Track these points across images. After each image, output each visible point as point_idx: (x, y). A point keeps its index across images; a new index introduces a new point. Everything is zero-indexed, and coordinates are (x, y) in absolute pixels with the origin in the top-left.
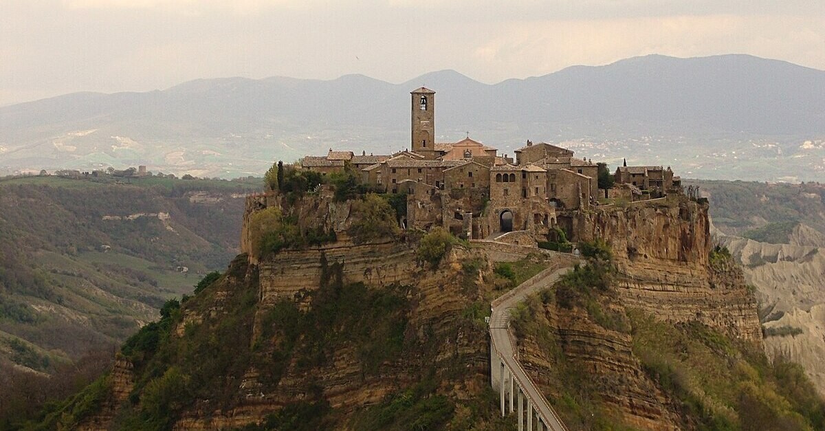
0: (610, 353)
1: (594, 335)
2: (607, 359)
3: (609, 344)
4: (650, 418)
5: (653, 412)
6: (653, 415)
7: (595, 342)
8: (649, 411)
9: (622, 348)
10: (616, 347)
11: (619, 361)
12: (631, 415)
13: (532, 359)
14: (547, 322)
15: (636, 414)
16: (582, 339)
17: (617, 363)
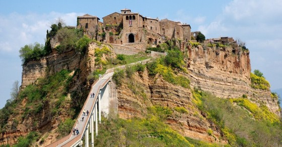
0: (176, 98)
1: (167, 88)
2: (175, 101)
3: (176, 93)
4: (200, 132)
5: (202, 129)
6: (201, 131)
7: (168, 91)
8: (199, 129)
9: (183, 95)
10: (180, 94)
11: (182, 102)
12: (189, 131)
13: (125, 97)
14: (141, 81)
15: (191, 130)
16: (161, 90)
17: (181, 103)
